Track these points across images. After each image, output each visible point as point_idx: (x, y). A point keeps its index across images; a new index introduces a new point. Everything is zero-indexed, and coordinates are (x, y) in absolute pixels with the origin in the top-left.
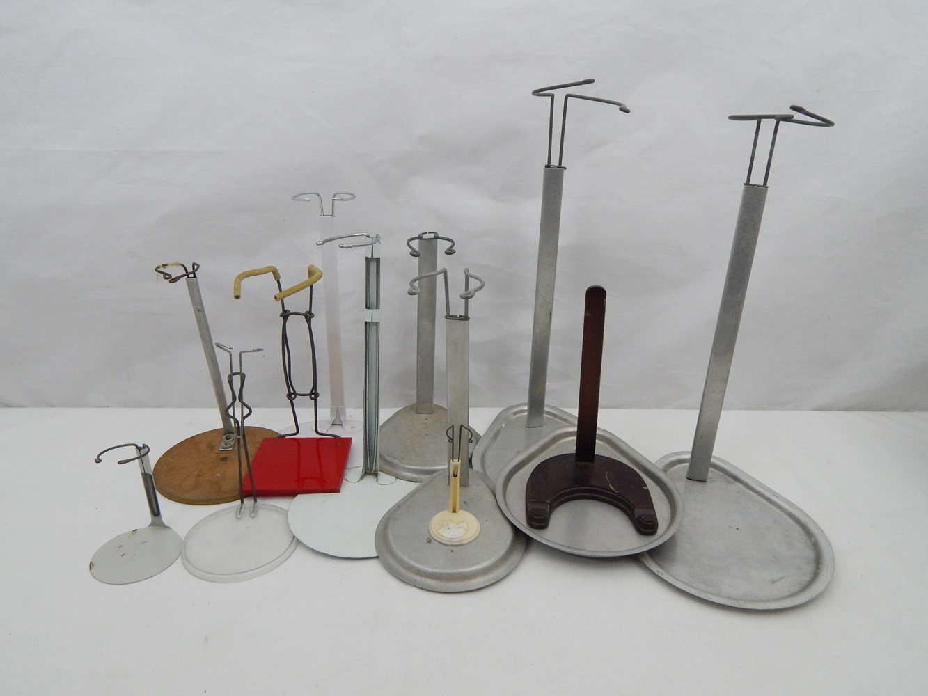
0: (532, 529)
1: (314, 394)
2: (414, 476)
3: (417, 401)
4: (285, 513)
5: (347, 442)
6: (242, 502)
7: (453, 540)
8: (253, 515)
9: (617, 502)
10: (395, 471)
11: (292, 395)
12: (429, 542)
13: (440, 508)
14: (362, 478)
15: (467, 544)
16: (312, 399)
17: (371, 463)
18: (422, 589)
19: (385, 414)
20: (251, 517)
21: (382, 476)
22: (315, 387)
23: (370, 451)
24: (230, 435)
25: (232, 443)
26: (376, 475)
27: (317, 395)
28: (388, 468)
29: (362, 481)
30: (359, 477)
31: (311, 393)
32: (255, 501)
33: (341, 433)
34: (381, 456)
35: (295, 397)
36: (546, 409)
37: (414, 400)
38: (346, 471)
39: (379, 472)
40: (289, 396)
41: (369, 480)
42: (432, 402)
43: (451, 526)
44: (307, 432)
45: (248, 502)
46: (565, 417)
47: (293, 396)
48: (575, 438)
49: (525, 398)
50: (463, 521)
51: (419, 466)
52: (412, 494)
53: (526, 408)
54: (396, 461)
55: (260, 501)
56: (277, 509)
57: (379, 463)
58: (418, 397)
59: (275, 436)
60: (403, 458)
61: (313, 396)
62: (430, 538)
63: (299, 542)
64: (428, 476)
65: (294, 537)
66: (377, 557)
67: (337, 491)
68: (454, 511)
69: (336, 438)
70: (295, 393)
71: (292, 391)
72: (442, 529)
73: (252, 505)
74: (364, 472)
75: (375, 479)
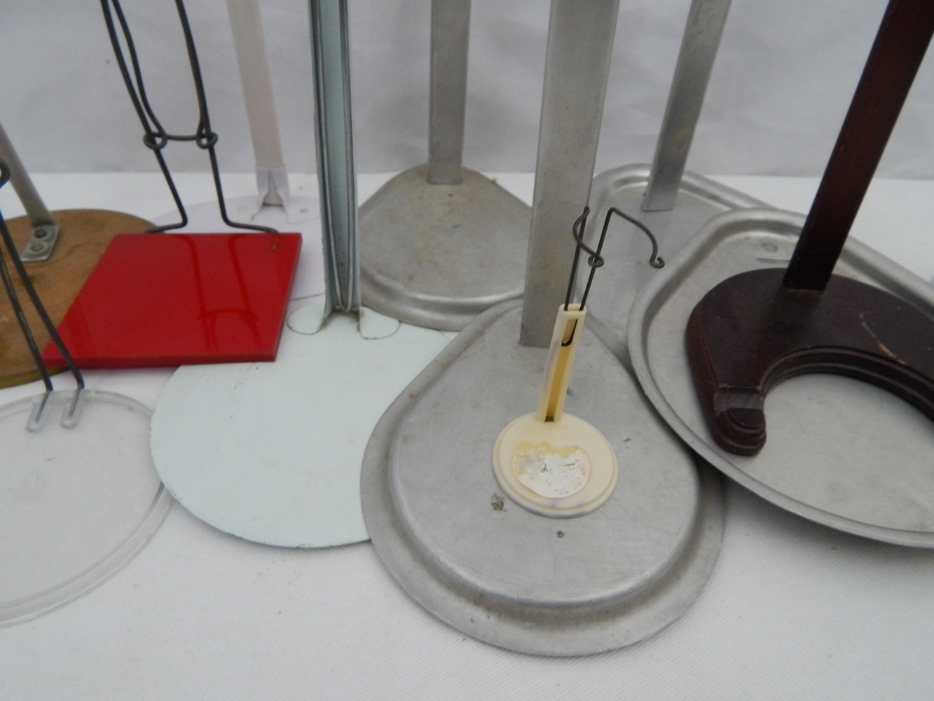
0: (726, 455)
1: (205, 136)
2: (438, 317)
3: (431, 160)
4: (146, 413)
5: (291, 243)
6: (49, 387)
7: (561, 504)
8: (68, 422)
9: (890, 381)
10: (394, 305)
11: (155, 139)
12: (498, 506)
13: (514, 408)
14: (325, 324)
15: (593, 511)
16: (203, 147)
17: (344, 289)
18: (491, 645)
19: (368, 185)
20: (65, 427)
21: (368, 315)
22: (204, 122)
23: (340, 264)
24: (46, 228)
25: (46, 245)
26: (355, 315)
27: (212, 138)
28: (381, 299)
29: (324, 333)
30: (317, 322)
31: (199, 137)
32: (81, 383)
33: (280, 223)
34: (365, 275)
35: (163, 144)
36: (685, 178)
37: (424, 156)
38: (292, 305)
39: (362, 309)
40: (150, 139)
41: (341, 325)
42: (459, 160)
43: (549, 460)
44: (205, 222)
45: (63, 384)
46: (715, 191)
47: (159, 141)
48: (795, 239)
49: (649, 155)
50: (576, 448)
51: (448, 295)
52: (443, 365)
53: (647, 173)
54: (398, 286)
55: (93, 382)
56: (130, 405)
57: (361, 288)
58: (432, 150)
59: (141, 230)
60: (411, 279)
61: (204, 141)
62: (500, 494)
63: (173, 501)
64: (467, 319)
65: (162, 486)
66: (369, 541)
67: (270, 358)
68: (550, 418)
69: (271, 234)
70: (161, 133)
71: (154, 129)
72: (530, 470)
73: (71, 395)
74: (329, 312)
75: (353, 326)
